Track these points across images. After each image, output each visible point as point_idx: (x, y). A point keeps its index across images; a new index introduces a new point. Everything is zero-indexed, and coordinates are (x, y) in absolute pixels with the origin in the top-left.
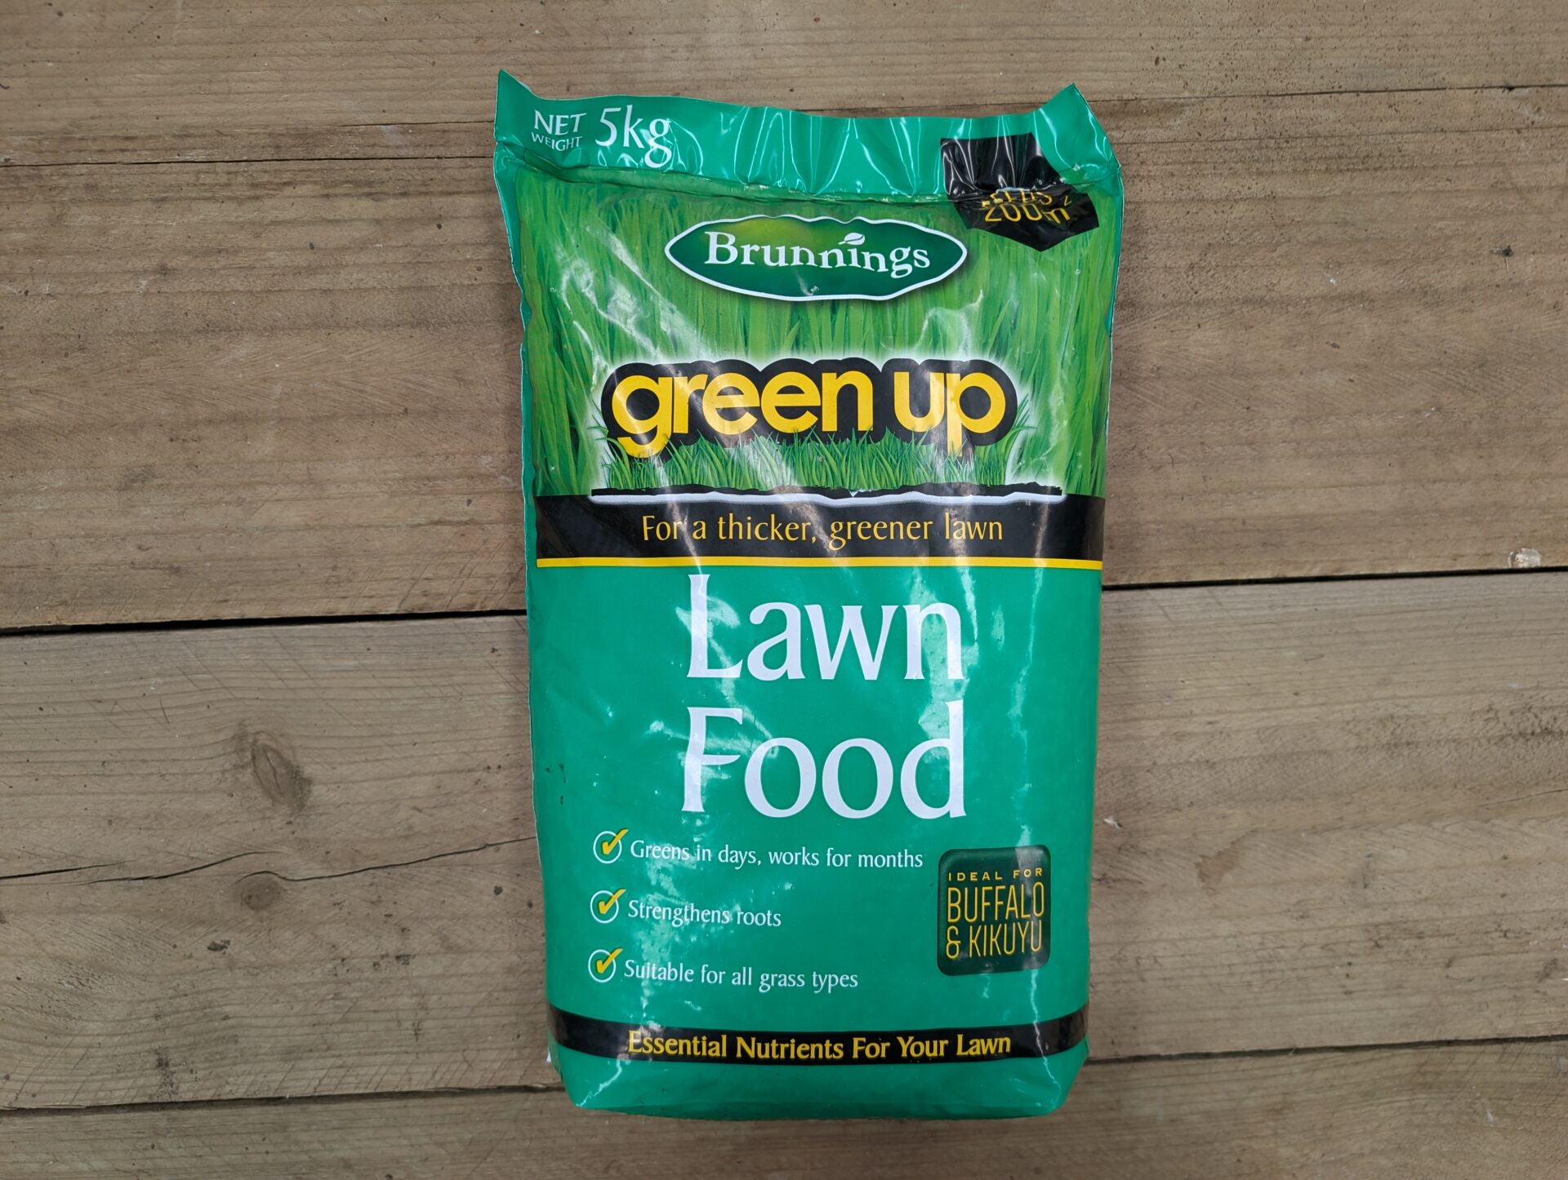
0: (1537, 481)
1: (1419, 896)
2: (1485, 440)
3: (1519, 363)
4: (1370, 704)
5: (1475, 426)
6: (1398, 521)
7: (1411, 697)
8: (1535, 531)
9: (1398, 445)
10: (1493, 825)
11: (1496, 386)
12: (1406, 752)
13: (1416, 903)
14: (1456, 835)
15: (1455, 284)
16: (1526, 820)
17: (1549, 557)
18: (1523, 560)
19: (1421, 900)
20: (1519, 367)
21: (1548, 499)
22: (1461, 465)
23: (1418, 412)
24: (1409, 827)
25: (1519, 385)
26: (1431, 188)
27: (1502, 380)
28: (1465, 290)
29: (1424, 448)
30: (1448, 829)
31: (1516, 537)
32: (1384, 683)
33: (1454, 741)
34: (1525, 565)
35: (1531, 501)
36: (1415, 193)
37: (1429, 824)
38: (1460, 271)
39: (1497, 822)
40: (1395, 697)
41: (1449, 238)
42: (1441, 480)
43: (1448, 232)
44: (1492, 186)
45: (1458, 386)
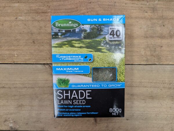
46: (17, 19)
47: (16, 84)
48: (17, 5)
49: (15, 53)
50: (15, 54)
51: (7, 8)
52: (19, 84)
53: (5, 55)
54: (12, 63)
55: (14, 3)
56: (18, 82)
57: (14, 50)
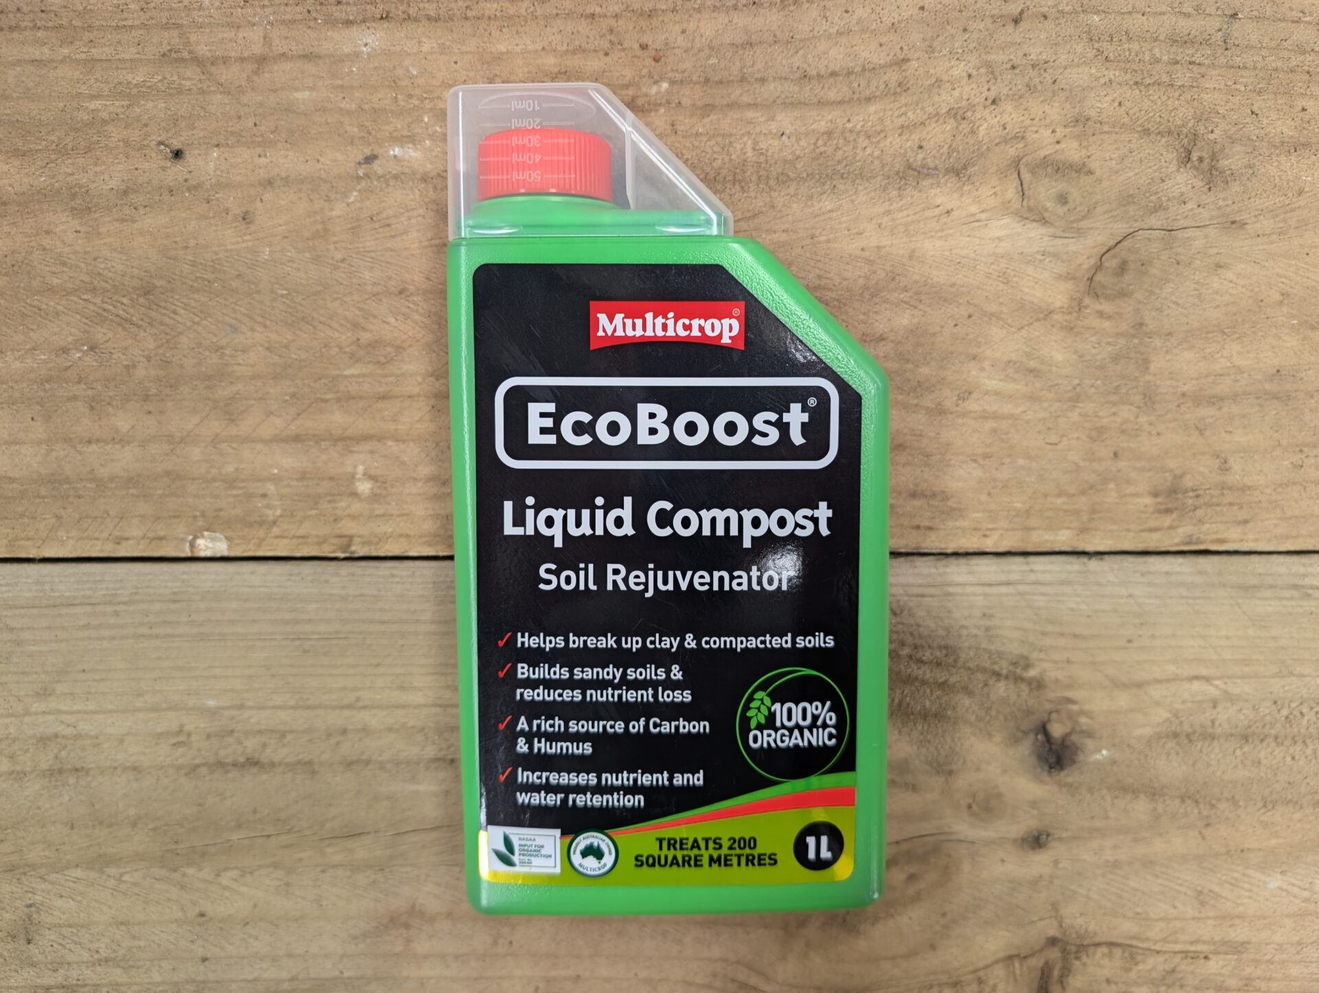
0: (223, 446)
1: (96, 956)
2: (154, 391)
3: (198, 291)
4: (27, 719)
5: (140, 372)
6: (43, 491)
7: (79, 712)
8: (220, 510)
9: (42, 394)
10: (184, 875)
11: (167, 320)
12: (72, 781)
13: (94, 965)
14: (135, 884)
15: (113, 184)
16: (226, 869)
17: (237, 545)
18: (205, 546)
19: (100, 960)
20: (196, 296)
21: (237, 469)
22: (122, 422)
23: (65, 350)
24: (79, 873)
25: (197, 319)
26: (83, 56)
27: (175, 312)
28: (125, 193)
29: (75, 398)
30: (126, 878)
31: (195, 517)
32: (44, 693)
33: (135, 769)
34: (208, 554)
35: (214, 471)
36: (62, 61)
37: (101, 871)
38: (120, 167)
39: (191, 871)
40: (60, 712)
41: (105, 122)
42: (98, 441)
43: (105, 115)
44: (164, 55)
45: (118, 319)
46: (377, 167)
47: (365, 731)
48: (370, 40)
49: (359, 463)
50: (352, 478)
51: (287, 66)
52: (390, 730)
53: (271, 488)
54: (326, 551)
55: (348, 23)
56: (374, 720)
57: (346, 441)
